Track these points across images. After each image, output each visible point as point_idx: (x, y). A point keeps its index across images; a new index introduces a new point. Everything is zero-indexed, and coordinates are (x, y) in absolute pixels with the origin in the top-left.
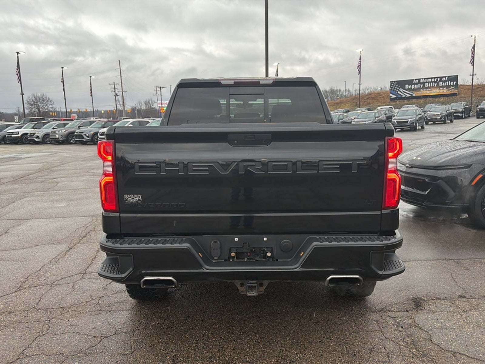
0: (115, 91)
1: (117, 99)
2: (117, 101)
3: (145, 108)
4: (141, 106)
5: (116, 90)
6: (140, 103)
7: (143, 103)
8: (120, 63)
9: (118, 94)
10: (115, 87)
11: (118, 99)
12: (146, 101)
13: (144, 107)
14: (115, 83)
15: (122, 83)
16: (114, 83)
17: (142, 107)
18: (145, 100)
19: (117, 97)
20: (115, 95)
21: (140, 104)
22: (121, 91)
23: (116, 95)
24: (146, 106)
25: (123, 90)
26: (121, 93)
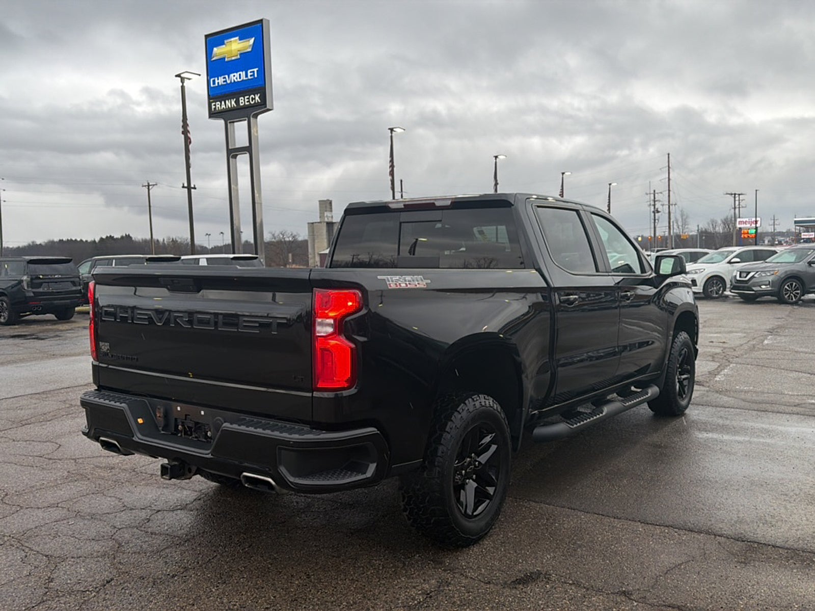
0: (654, 205)
1: (656, 218)
2: (657, 221)
3: (721, 231)
4: (714, 228)
5: (656, 203)
6: (714, 223)
7: (719, 222)
8: (669, 157)
9: (659, 210)
10: (655, 198)
11: (659, 217)
12: (726, 219)
13: (720, 229)
14: (656, 192)
15: (669, 190)
16: (654, 191)
17: (717, 229)
18: (723, 217)
19: (657, 214)
20: (654, 212)
21: (713, 225)
22: (667, 203)
23: (656, 211)
24: (724, 229)
25: (671, 203)
26: (667, 206)
